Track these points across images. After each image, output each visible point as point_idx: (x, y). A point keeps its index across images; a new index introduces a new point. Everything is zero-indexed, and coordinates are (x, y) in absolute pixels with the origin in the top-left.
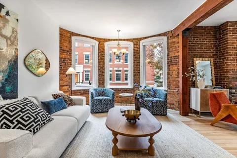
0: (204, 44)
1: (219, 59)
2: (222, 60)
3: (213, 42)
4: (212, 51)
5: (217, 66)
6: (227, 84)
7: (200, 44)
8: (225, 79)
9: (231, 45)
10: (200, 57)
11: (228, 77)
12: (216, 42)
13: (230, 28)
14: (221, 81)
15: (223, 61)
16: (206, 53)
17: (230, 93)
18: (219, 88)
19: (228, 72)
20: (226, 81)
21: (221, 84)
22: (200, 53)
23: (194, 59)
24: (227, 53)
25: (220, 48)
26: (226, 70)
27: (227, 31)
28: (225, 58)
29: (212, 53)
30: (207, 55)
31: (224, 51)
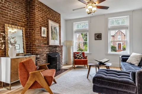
0: (17, 12)
1: (30, 30)
2: (31, 31)
3: (25, 13)
4: (24, 21)
5: (28, 35)
6: (34, 51)
8: (33, 47)
9: (37, 19)
12: (27, 13)
14: (30, 49)
15: (32, 31)
16: (18, 21)
18: (28, 55)
19: (35, 41)
20: (34, 49)
21: (31, 51)
22: (13, 19)
24: (35, 25)
25: (30, 20)
26: (34, 39)
27: (35, 7)
28: (33, 29)
29: (23, 22)
30: (20, 24)
31: (33, 23)
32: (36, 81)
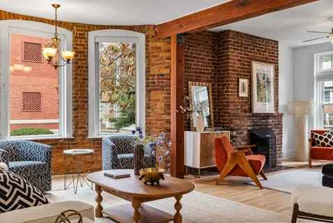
0: (202, 58)
1: (218, 85)
2: (221, 87)
3: (211, 56)
4: (210, 71)
5: (215, 95)
6: (227, 123)
7: (196, 58)
8: (224, 116)
9: (232, 66)
10: (196, 81)
11: (228, 113)
12: (214, 57)
13: (231, 41)
14: (220, 120)
15: (223, 88)
16: (203, 73)
17: (232, 137)
18: (220, 130)
19: (229, 106)
20: (225, 120)
21: (220, 123)
22: (197, 73)
23: (190, 83)
24: (227, 77)
25: (219, 67)
26: (227, 102)
27: (228, 45)
28: (225, 85)
29: (209, 74)
30: (204, 77)
31: (224, 74)
32: (237, 165)
